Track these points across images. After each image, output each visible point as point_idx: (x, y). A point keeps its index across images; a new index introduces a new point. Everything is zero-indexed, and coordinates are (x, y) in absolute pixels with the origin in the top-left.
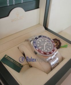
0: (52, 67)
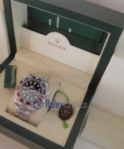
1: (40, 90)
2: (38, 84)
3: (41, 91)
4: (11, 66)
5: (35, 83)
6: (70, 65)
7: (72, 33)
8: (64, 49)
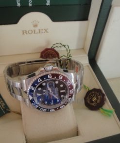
8: (46, 31)
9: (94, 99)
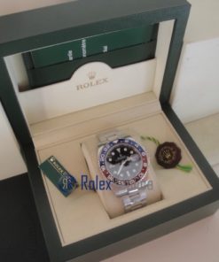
0: (127, 208)
1: (132, 152)
2: (122, 148)
3: (135, 153)
4: (47, 161)
5: (119, 150)
6: (124, 97)
7: (109, 51)
8: (105, 80)
9: (168, 156)
